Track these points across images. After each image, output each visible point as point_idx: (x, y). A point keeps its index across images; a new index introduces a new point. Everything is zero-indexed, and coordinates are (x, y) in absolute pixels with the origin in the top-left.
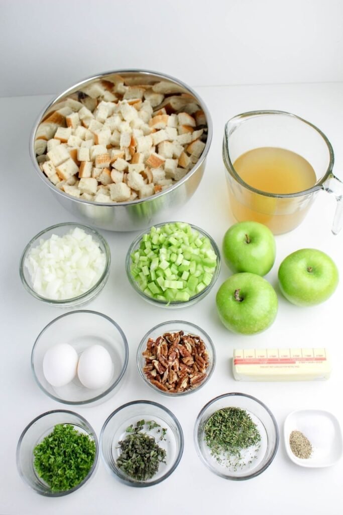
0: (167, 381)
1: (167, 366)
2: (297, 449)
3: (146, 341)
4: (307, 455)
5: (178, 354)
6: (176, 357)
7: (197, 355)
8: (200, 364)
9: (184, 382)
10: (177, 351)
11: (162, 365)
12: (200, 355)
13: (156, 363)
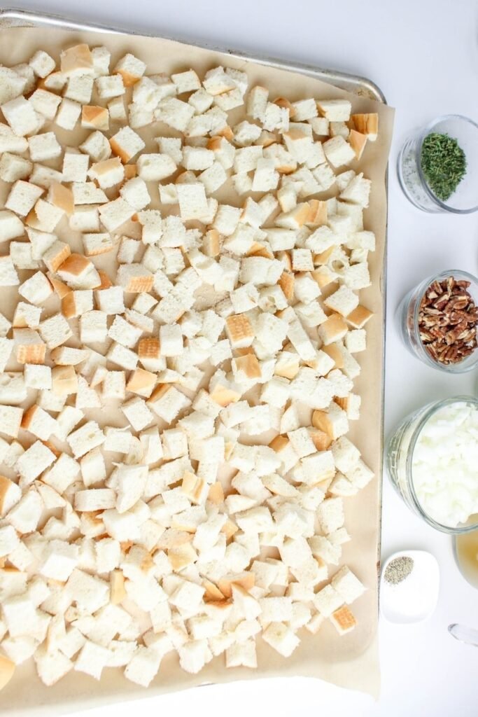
0: (425, 314)
1: (444, 312)
2: (399, 565)
3: (467, 279)
4: (390, 580)
5: (456, 323)
6: (452, 321)
7: (458, 347)
8: (449, 353)
9: (427, 335)
10: (460, 321)
11: (445, 305)
12: (459, 352)
13: (446, 297)
